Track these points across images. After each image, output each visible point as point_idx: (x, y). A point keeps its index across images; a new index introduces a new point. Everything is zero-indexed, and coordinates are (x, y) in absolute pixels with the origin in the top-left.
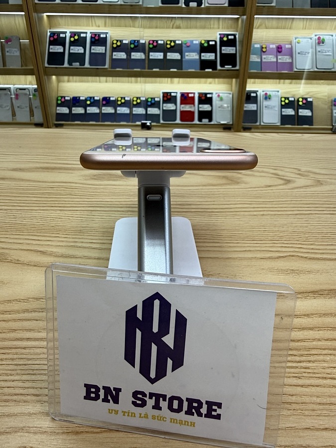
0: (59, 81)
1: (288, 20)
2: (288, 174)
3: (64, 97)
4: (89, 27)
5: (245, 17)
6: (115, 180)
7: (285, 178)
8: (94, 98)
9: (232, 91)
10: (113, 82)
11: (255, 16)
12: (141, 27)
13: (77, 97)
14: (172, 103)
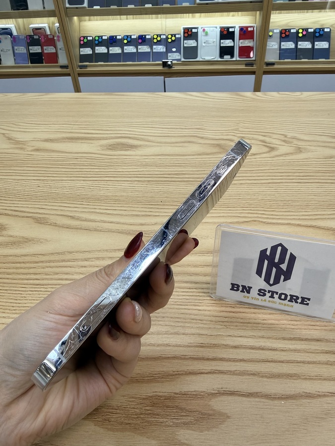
0: (80, 21)
2: (274, 141)
7: (270, 145)
9: (255, 23)
10: (133, 19)
14: (193, 40)
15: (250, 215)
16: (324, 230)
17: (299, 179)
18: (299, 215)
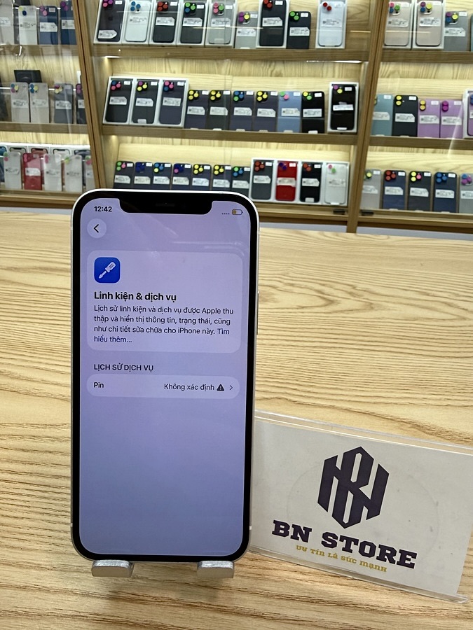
0: (120, 143)
2: (335, 293)
3: (126, 163)
4: (162, 73)
5: (367, 63)
7: (329, 297)
8: (164, 164)
9: (349, 161)
10: (190, 144)
12: (229, 74)
13: (141, 163)
14: (265, 175)
15: (274, 390)
16: (385, 421)
17: (361, 345)
18: (351, 396)
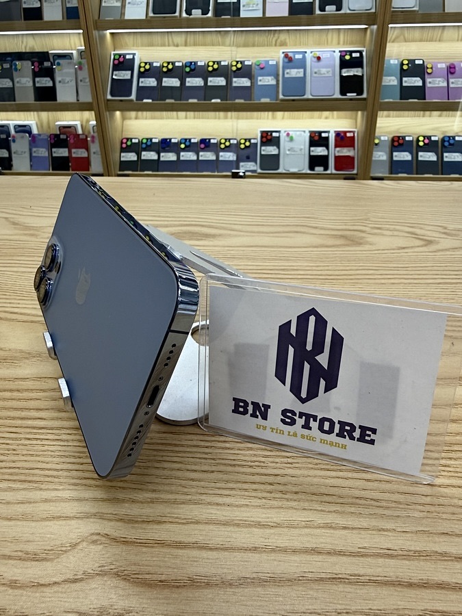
0: (124, 118)
1: (437, 30)
2: (429, 233)
3: (131, 139)
4: (164, 46)
5: (375, 27)
6: (198, 240)
7: (424, 237)
9: (356, 128)
10: (194, 118)
11: (390, 26)
12: (233, 46)
14: (273, 146)
